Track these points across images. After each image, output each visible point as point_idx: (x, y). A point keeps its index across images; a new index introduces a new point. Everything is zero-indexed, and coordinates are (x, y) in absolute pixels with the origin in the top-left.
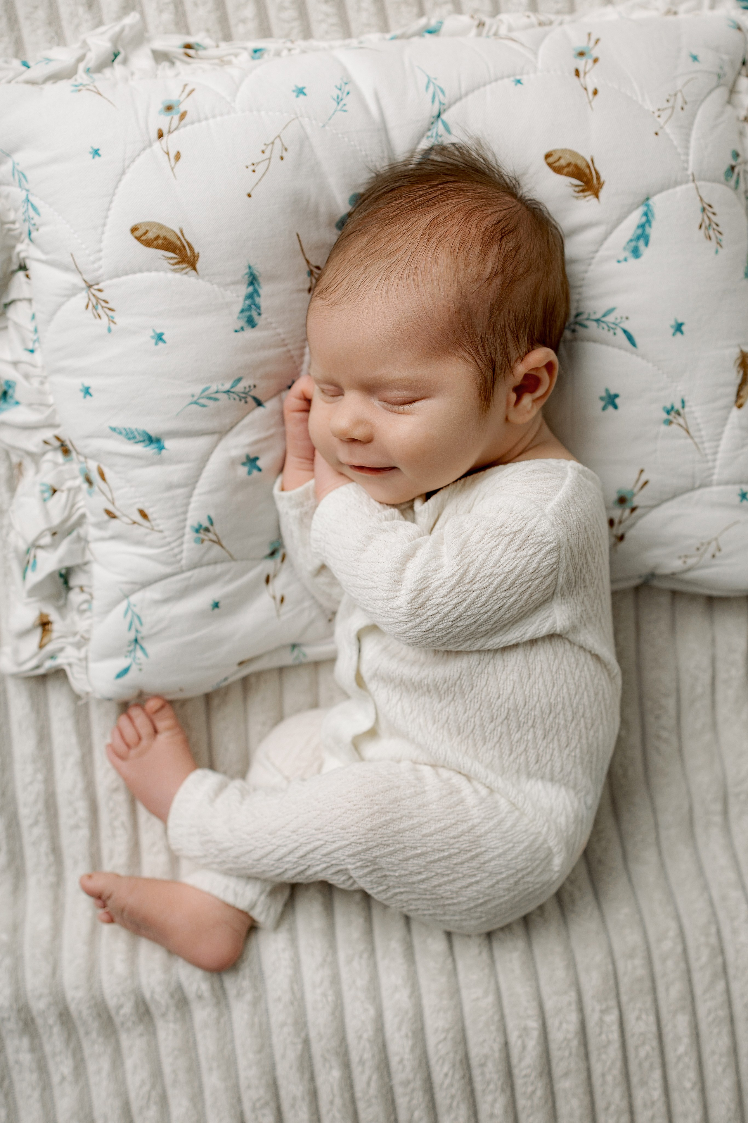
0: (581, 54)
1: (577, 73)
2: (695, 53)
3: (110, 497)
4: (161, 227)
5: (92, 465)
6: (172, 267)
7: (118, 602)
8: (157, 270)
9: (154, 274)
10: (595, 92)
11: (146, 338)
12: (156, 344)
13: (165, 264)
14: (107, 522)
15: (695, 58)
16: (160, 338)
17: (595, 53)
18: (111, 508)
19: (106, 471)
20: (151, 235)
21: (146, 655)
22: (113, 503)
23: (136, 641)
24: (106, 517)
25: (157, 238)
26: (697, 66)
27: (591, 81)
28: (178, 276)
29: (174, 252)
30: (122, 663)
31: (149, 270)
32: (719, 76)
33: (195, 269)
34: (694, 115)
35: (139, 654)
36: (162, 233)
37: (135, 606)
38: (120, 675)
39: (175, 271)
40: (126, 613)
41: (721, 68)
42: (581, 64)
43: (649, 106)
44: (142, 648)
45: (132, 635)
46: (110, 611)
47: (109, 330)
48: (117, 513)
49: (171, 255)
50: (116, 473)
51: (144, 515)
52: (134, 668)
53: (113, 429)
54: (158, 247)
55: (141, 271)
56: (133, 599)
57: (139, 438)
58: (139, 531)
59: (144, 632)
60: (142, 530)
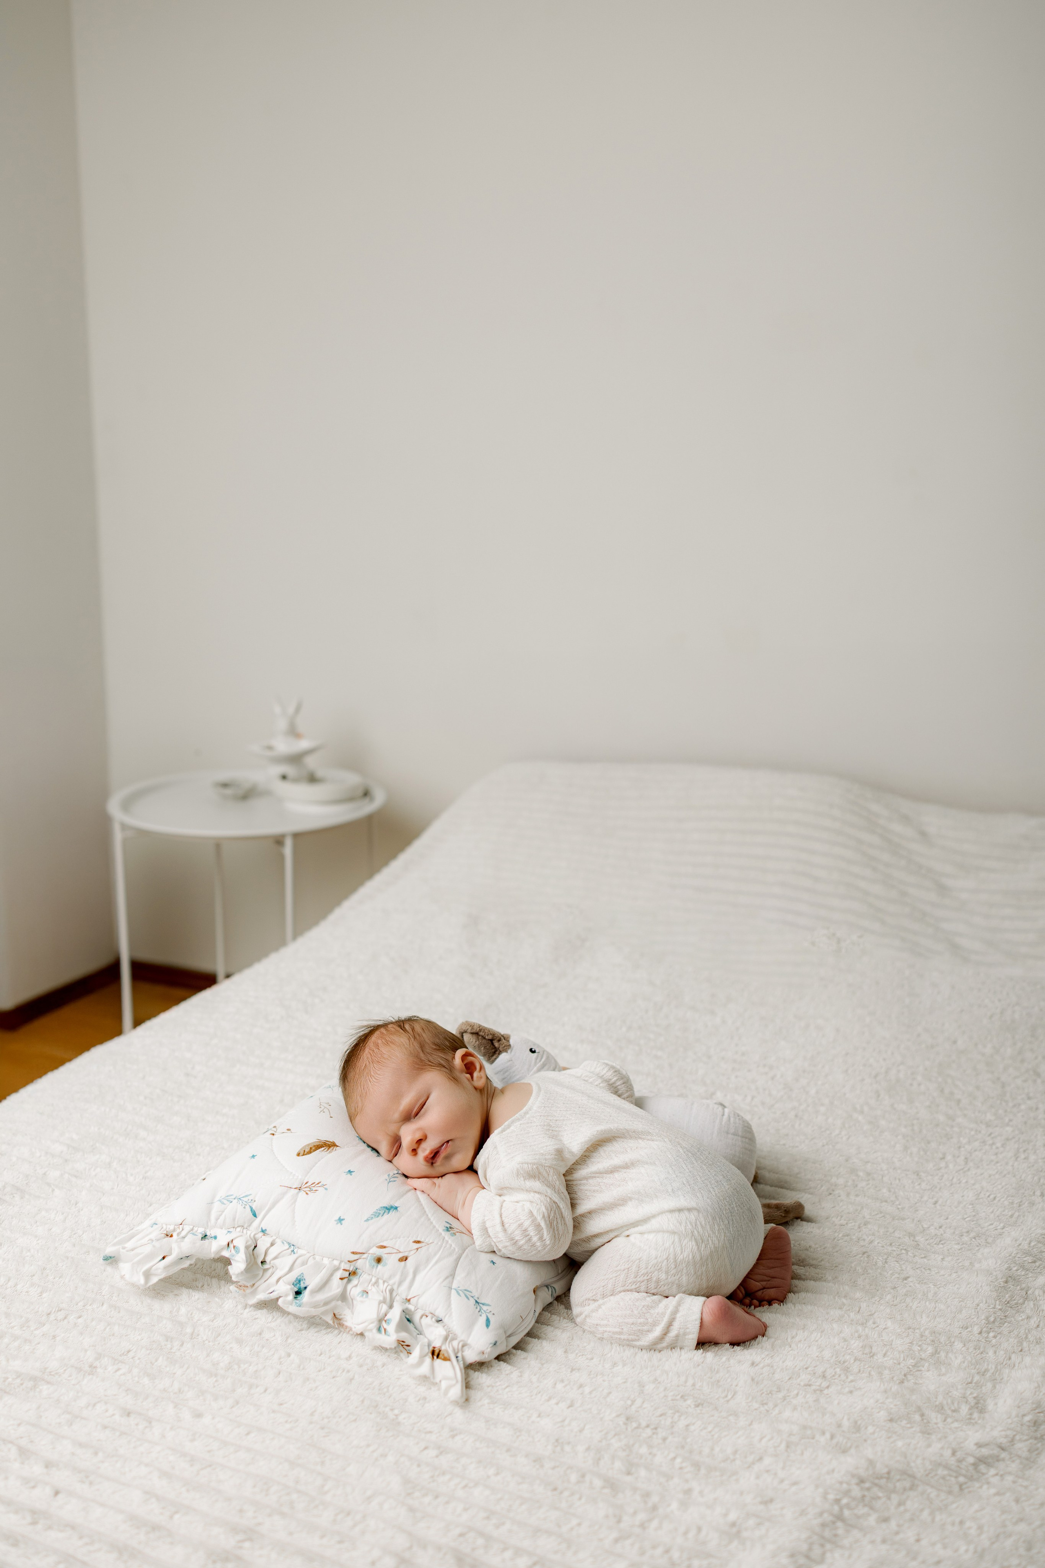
3: (395, 1251)
4: (308, 1145)
6: (328, 1152)
7: (450, 1294)
8: (323, 1158)
9: (324, 1160)
11: (345, 1177)
12: (351, 1175)
13: (324, 1153)
14: (405, 1266)
16: (350, 1172)
18: (401, 1255)
19: (382, 1243)
20: (307, 1150)
21: (488, 1305)
22: (400, 1252)
23: (477, 1302)
24: (403, 1264)
25: (311, 1148)
28: (332, 1154)
29: (324, 1147)
30: (483, 1319)
31: (319, 1161)
33: (338, 1147)
35: (485, 1308)
37: (459, 1287)
38: (488, 1325)
39: (329, 1153)
40: (459, 1294)
44: (483, 1304)
45: (472, 1301)
46: (449, 1305)
47: (326, 1189)
48: (406, 1254)
49: (323, 1149)
50: (387, 1240)
51: (419, 1242)
52: (490, 1316)
53: (367, 1220)
54: (314, 1151)
55: (316, 1163)
56: (454, 1286)
57: (382, 1212)
58: (423, 1251)
59: (476, 1294)
60: (424, 1249)
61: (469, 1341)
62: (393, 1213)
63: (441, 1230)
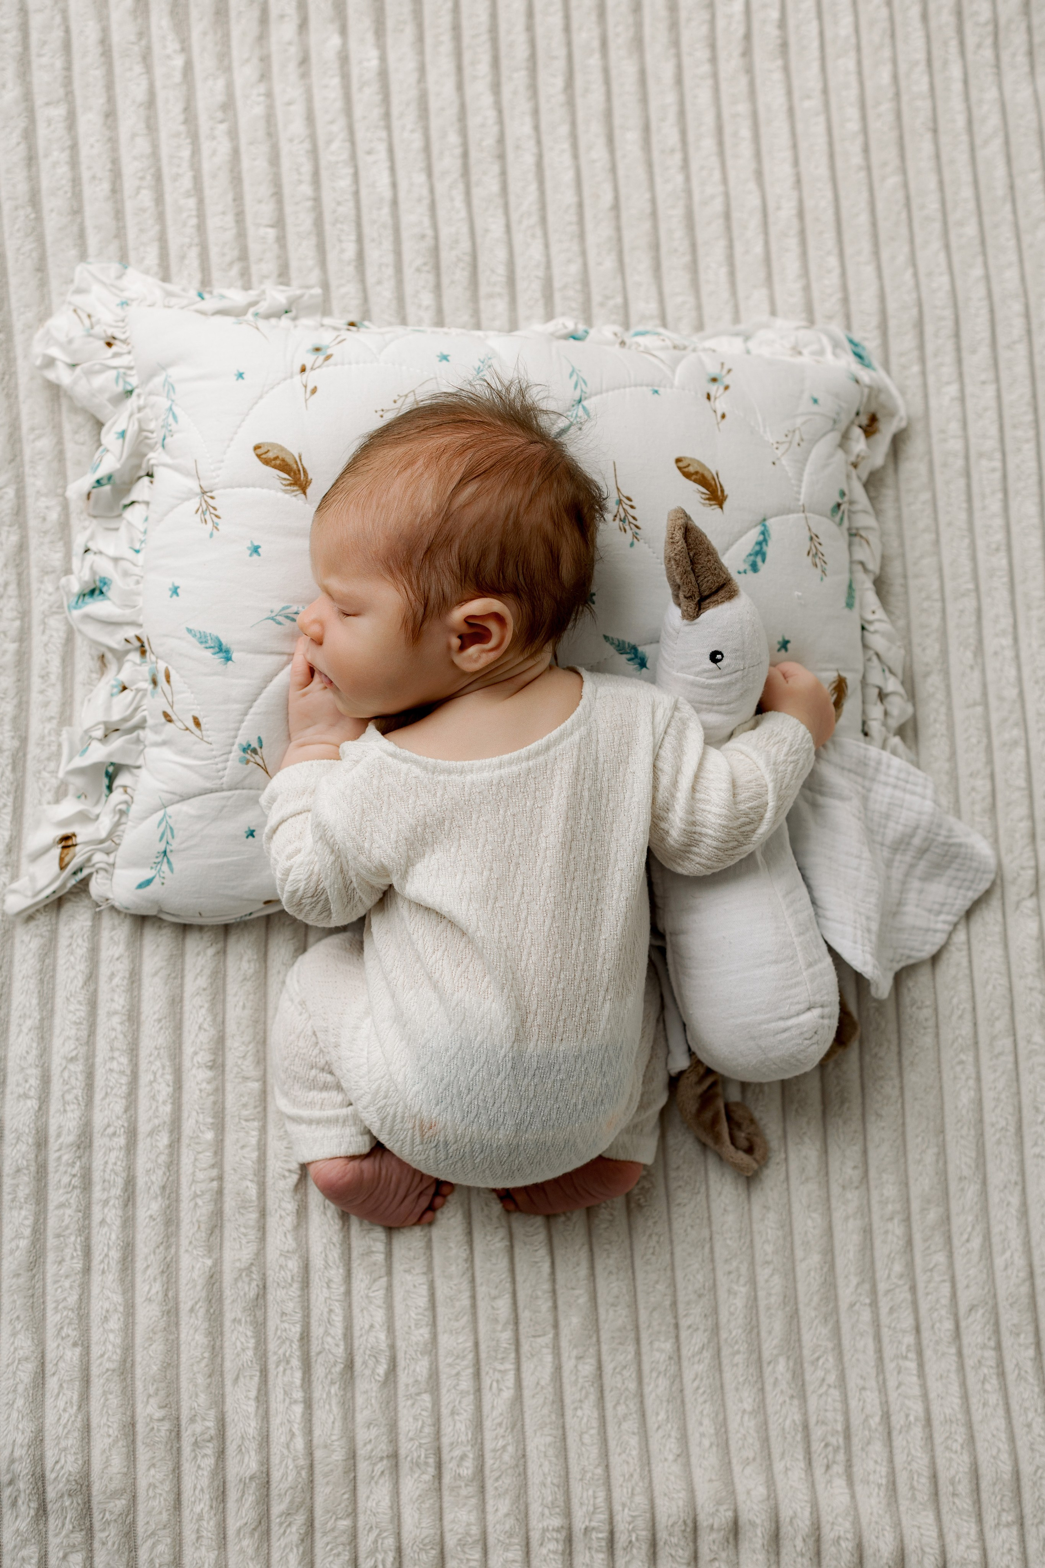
0: (714, 380)
1: (709, 397)
2: (816, 396)
3: (171, 700)
4: (282, 449)
5: (162, 666)
6: (284, 486)
7: (156, 811)
8: (269, 488)
9: (265, 491)
10: (723, 416)
11: (243, 548)
12: (251, 556)
13: (278, 483)
14: (163, 725)
15: (815, 401)
16: (256, 550)
17: (727, 380)
18: (169, 711)
19: (173, 673)
20: (271, 455)
21: (172, 870)
22: (172, 706)
23: (165, 852)
24: (163, 720)
25: (276, 458)
26: (815, 408)
27: (721, 405)
28: (287, 496)
29: (289, 474)
30: (147, 874)
31: (262, 487)
32: (835, 422)
33: (305, 493)
34: (808, 452)
35: (165, 867)
36: (282, 455)
37: (170, 817)
38: (141, 886)
39: (286, 491)
40: (161, 822)
41: (838, 414)
42: (713, 389)
43: (770, 438)
44: (169, 862)
45: (162, 847)
46: (146, 818)
47: (211, 535)
48: (174, 717)
49: (286, 476)
50: (182, 676)
51: (197, 723)
52: (157, 880)
53: (189, 631)
54: (275, 467)
55: (254, 486)
56: (170, 810)
57: (210, 644)
58: (189, 738)
59: (175, 844)
60: (193, 738)
61: (118, 872)
62: (216, 660)
63: (238, 741)
